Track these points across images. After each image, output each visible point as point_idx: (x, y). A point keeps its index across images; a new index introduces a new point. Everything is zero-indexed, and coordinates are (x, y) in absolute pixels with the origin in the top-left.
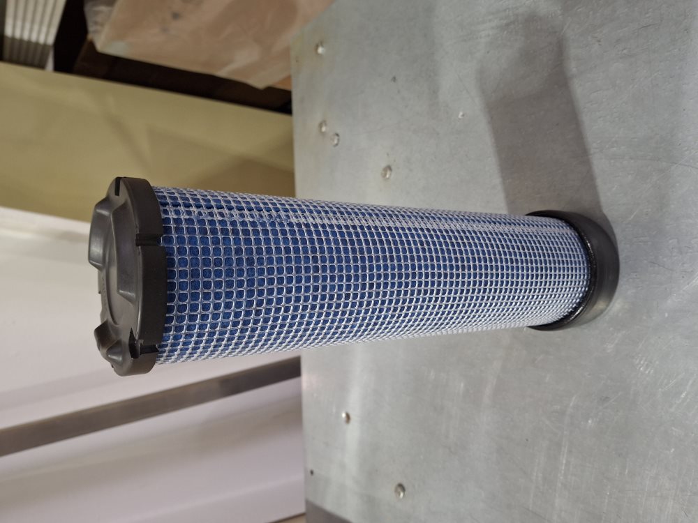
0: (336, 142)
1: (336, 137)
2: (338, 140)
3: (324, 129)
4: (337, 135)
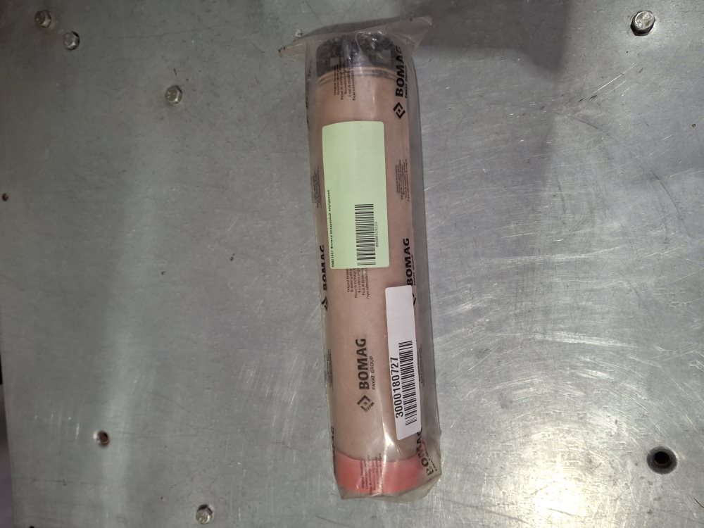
0: (74, 44)
1: (75, 37)
2: (78, 42)
3: (45, 23)
4: (77, 35)
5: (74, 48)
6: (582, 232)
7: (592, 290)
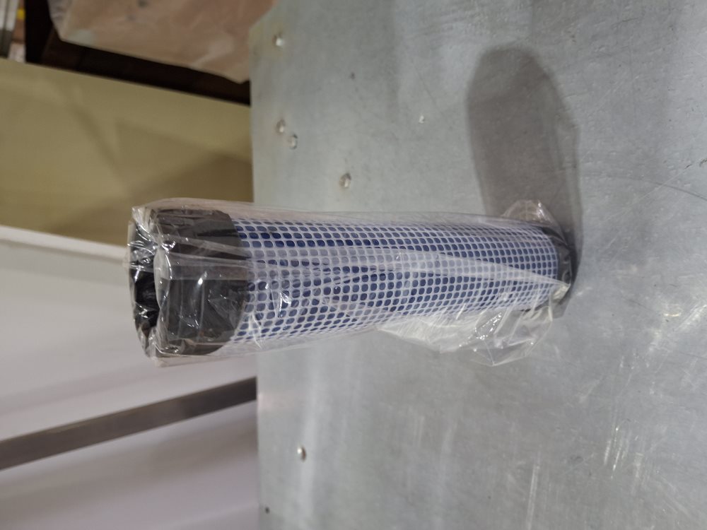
0: (293, 144)
1: (294, 139)
2: (297, 142)
3: (282, 130)
4: (295, 136)
5: (295, 147)
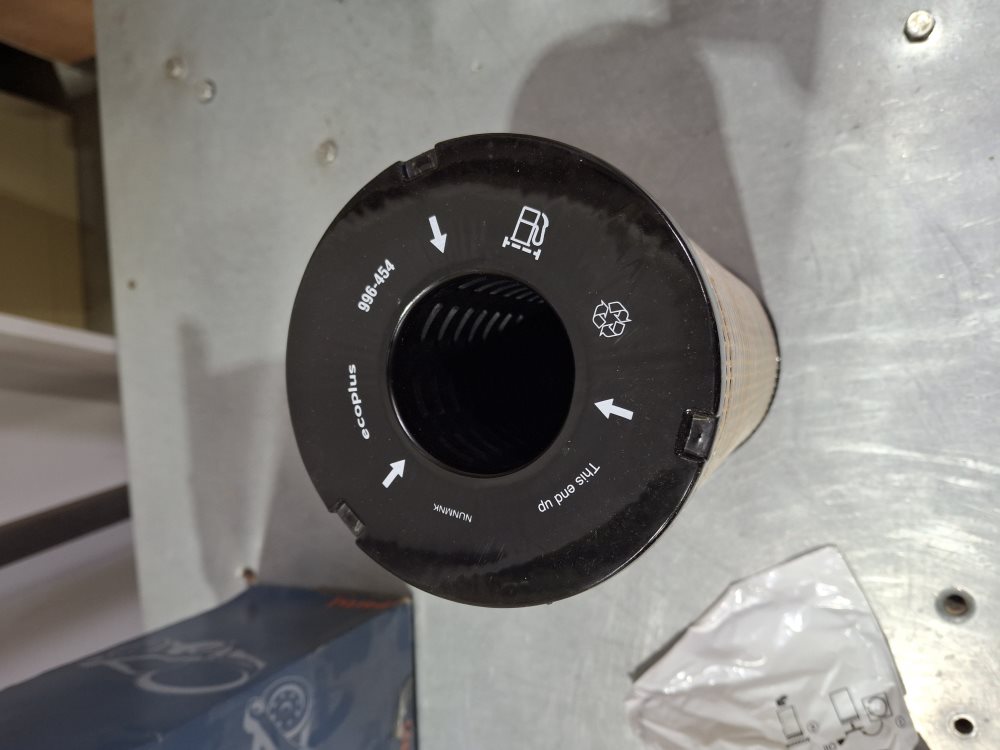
0: (207, 94)
1: (209, 87)
2: (214, 92)
3: (177, 71)
4: (210, 83)
5: (209, 101)
6: (843, 304)
7: (857, 382)
